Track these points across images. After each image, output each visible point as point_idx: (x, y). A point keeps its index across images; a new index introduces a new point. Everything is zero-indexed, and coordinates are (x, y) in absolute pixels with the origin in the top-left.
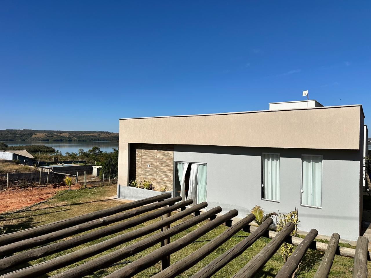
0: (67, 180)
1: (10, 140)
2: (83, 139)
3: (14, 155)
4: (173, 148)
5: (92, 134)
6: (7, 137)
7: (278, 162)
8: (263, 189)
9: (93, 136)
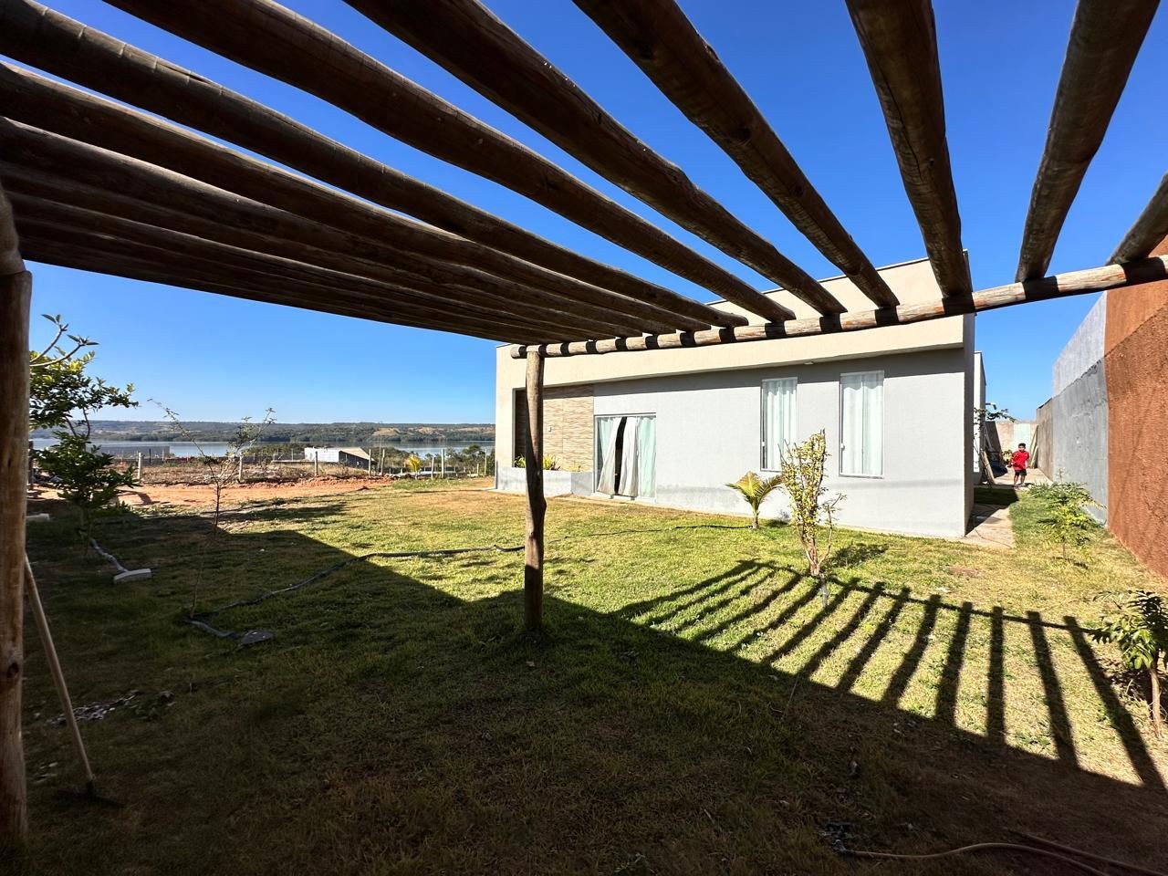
0: (412, 461)
1: (340, 440)
2: (457, 437)
3: (341, 453)
4: (592, 392)
5: (470, 429)
6: (334, 435)
7: (793, 396)
8: (764, 450)
9: (472, 432)
